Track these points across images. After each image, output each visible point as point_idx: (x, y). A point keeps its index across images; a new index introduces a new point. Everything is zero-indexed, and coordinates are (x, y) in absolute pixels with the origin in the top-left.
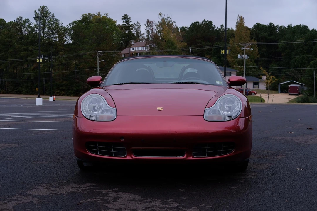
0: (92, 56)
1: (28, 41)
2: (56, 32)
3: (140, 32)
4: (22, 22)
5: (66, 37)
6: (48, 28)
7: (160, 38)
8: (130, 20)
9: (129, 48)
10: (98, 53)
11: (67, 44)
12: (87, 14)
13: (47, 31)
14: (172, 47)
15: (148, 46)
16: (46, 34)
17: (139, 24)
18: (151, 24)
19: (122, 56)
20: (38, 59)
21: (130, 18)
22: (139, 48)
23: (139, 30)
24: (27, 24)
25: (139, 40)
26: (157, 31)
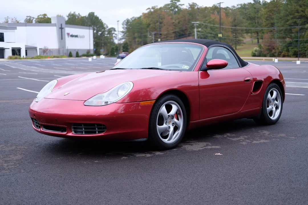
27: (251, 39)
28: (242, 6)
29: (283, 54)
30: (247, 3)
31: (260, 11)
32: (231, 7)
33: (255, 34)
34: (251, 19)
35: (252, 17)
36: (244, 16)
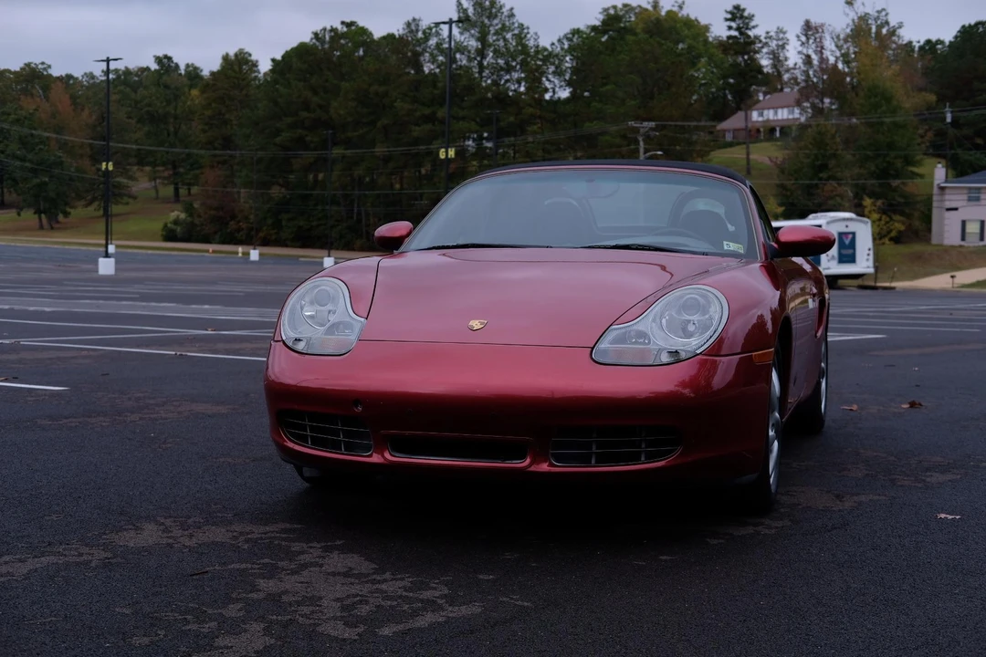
0: (624, 137)
1: (436, 92)
2: (517, 64)
3: (786, 59)
4: (420, 35)
5: (549, 80)
6: (495, 52)
7: (848, 79)
8: (752, 24)
9: (750, 108)
10: (642, 130)
11: (551, 102)
12: (620, 6)
13: (492, 61)
14: (884, 108)
15: (806, 104)
16: (487, 71)
17: (781, 35)
18: (818, 32)
19: (724, 136)
20: (443, 150)
21: (751, 17)
22: (780, 111)
23: (781, 55)
24: (433, 42)
25: (782, 84)
26: (837, 58)
27: (153, 183)
28: (119, 77)
29: (261, 234)
30: (136, 69)
31: (182, 98)
32: (83, 76)
33: (167, 169)
34: (155, 119)
35: (155, 114)
36: (130, 109)
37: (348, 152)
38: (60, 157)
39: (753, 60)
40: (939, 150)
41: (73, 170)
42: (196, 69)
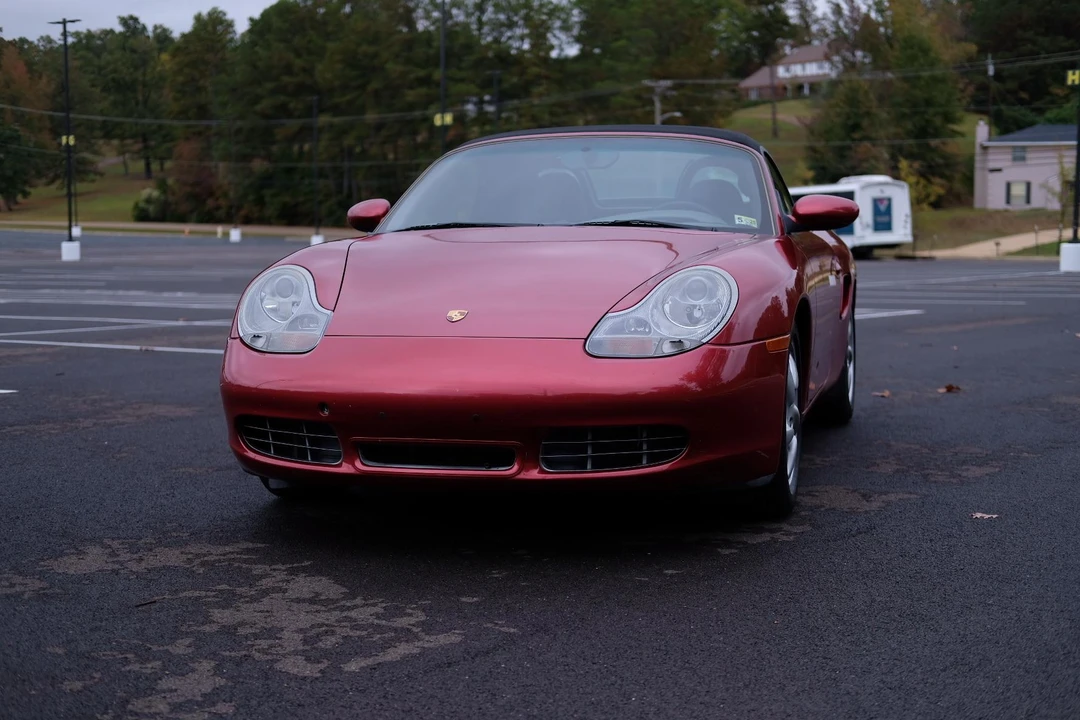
0: (638, 97)
1: (430, 51)
2: (520, 18)
3: (814, 8)
5: (555, 36)
6: (495, 6)
7: (882, 30)
9: (775, 63)
10: (657, 90)
11: (558, 60)
13: (493, 16)
14: (921, 61)
15: (836, 58)
16: (487, 28)
19: (747, 95)
20: (439, 116)
22: (808, 66)
25: (810, 36)
26: (870, 7)
27: (121, 158)
28: (80, 41)
29: (243, 213)
30: (98, 32)
31: (151, 63)
32: (39, 40)
33: (136, 142)
34: (121, 87)
35: (122, 82)
36: (92, 76)
37: (337, 120)
38: (17, 131)
39: (778, 10)
40: (981, 105)
41: (31, 144)
42: (165, 30)
